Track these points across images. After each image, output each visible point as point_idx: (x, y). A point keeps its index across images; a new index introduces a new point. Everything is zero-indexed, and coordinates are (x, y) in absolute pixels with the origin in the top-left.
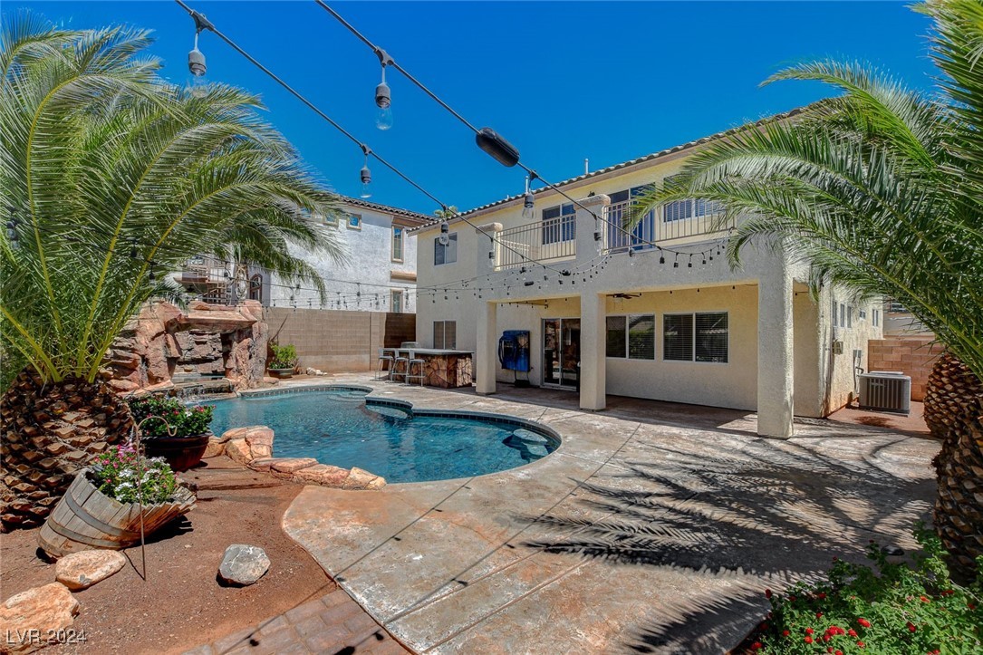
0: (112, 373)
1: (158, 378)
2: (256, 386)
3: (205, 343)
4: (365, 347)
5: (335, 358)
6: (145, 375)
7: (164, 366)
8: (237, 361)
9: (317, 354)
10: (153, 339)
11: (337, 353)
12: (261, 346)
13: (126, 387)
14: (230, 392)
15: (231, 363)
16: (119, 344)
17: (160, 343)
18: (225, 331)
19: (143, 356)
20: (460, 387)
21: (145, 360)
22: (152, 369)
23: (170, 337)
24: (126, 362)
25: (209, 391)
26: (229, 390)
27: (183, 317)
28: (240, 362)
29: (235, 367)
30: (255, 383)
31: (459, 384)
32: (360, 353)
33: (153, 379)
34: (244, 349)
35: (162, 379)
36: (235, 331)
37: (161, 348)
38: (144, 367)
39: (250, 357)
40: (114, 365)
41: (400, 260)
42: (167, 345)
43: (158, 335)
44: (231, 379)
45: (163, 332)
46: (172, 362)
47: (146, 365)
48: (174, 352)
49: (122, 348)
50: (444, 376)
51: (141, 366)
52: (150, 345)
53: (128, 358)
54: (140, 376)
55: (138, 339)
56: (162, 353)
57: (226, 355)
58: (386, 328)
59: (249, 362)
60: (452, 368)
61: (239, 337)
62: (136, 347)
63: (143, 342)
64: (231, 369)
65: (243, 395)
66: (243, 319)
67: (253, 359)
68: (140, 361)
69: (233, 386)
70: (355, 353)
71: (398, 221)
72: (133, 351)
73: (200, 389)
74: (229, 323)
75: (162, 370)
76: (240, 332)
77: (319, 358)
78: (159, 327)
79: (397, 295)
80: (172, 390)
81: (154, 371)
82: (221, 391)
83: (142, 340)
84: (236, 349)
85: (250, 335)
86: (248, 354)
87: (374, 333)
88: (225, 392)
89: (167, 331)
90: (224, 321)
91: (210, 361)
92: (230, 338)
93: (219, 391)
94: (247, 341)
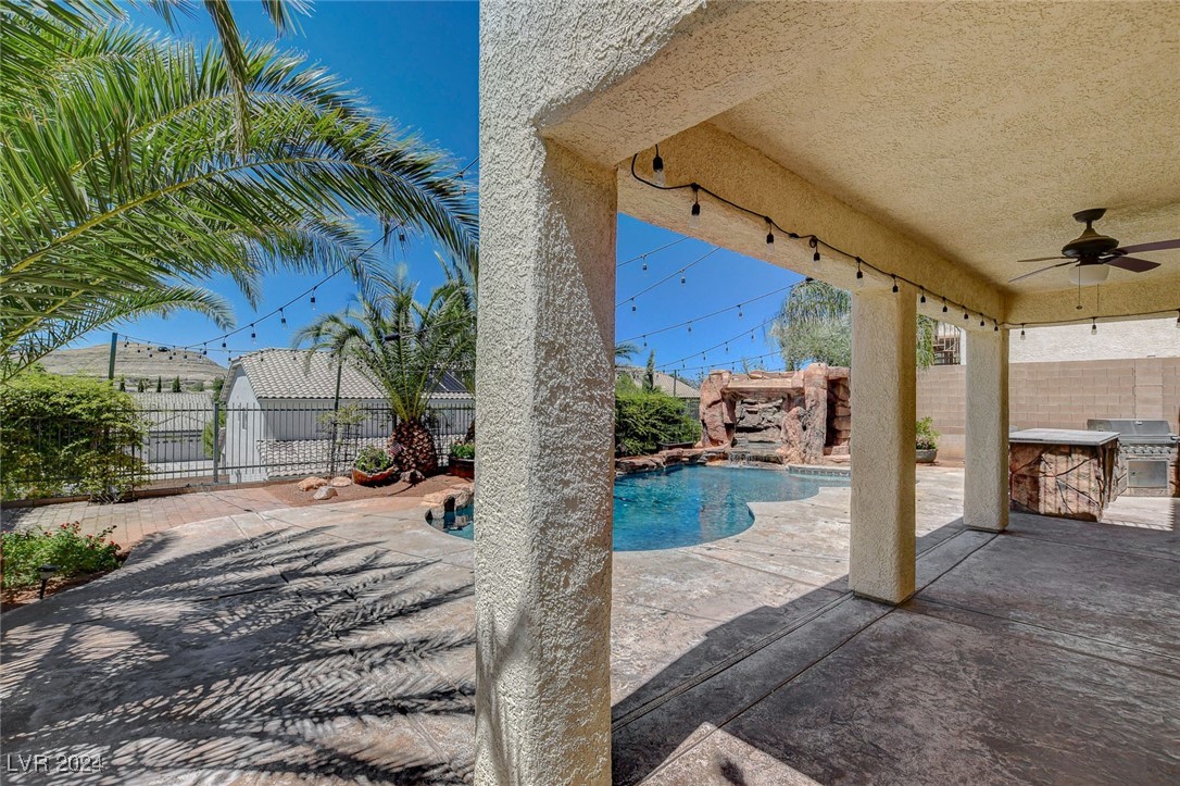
2: (813, 462)
6: (707, 437)
7: (722, 431)
10: (710, 406)
12: (817, 417)
14: (779, 463)
17: (716, 411)
19: (703, 421)
21: (705, 425)
22: (712, 434)
23: (724, 406)
25: (757, 458)
26: (778, 461)
28: (791, 432)
30: (813, 458)
33: (715, 442)
34: (794, 419)
37: (718, 414)
38: (705, 430)
39: (805, 428)
43: (715, 403)
44: (781, 451)
45: (718, 402)
46: (729, 428)
52: (706, 411)
54: (703, 437)
56: (719, 419)
59: (803, 434)
63: (702, 408)
65: (791, 468)
66: (787, 386)
67: (809, 431)
69: (782, 458)
74: (769, 390)
75: (721, 434)
76: (791, 400)
78: (716, 396)
80: (723, 453)
81: (714, 435)
82: (769, 461)
84: (786, 418)
85: (802, 403)
86: (800, 424)
88: (774, 462)
89: (723, 399)
90: (763, 389)
93: (767, 460)
94: (794, 410)
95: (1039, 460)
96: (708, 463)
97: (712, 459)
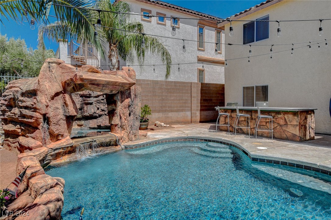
0: (19, 130)
1: (58, 135)
2: (134, 139)
3: (91, 104)
4: (188, 107)
5: (170, 114)
6: (47, 133)
7: (63, 123)
8: (121, 118)
9: (159, 111)
10: (53, 98)
11: (172, 111)
12: (137, 105)
13: (30, 146)
14: (116, 145)
15: (116, 120)
16: (24, 104)
17: (58, 103)
18: (112, 91)
19: (44, 115)
20: (308, 140)
21: (46, 119)
22: (53, 128)
23: (67, 96)
24: (30, 120)
25: (102, 145)
26: (116, 143)
27: (78, 77)
28: (123, 119)
29: (120, 123)
30: (133, 136)
31: (308, 138)
32: (185, 110)
33: (55, 137)
34: (125, 108)
35: (62, 136)
36: (118, 93)
37: (60, 107)
38: (46, 125)
39: (130, 115)
40: (22, 123)
41: (202, 49)
42: (65, 104)
43: (57, 94)
44: (117, 134)
45: (61, 92)
46: (70, 119)
47: (48, 123)
48: (72, 111)
49: (26, 108)
50: (296, 131)
51: (43, 125)
52: (49, 104)
53: (31, 117)
54: (43, 134)
55: (39, 98)
56: (61, 111)
57: (111, 114)
58: (201, 93)
59: (129, 118)
60: (302, 123)
61: (122, 97)
62: (38, 106)
63: (43, 101)
64: (116, 125)
65: (125, 148)
66: (125, 81)
67: (132, 116)
68: (42, 120)
69: (119, 140)
70: (182, 111)
71: (202, 22)
72: (35, 110)
73: (94, 143)
74: (114, 84)
75: (62, 127)
76: (122, 93)
77: (161, 115)
78: (58, 88)
79: (201, 72)
80: (72, 147)
81: (55, 129)
82: (110, 145)
83: (42, 100)
84: (120, 107)
85: (129, 96)
86: (128, 112)
87: (194, 97)
88: (113, 145)
89: (65, 91)
90: (112, 82)
91: (96, 118)
92: (115, 98)
93: (108, 144)
94: (127, 101)
95: (306, 118)
96: (53, 163)
97: (57, 156)
